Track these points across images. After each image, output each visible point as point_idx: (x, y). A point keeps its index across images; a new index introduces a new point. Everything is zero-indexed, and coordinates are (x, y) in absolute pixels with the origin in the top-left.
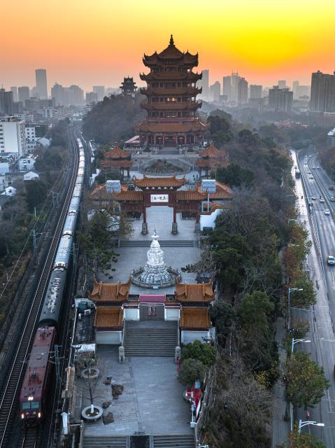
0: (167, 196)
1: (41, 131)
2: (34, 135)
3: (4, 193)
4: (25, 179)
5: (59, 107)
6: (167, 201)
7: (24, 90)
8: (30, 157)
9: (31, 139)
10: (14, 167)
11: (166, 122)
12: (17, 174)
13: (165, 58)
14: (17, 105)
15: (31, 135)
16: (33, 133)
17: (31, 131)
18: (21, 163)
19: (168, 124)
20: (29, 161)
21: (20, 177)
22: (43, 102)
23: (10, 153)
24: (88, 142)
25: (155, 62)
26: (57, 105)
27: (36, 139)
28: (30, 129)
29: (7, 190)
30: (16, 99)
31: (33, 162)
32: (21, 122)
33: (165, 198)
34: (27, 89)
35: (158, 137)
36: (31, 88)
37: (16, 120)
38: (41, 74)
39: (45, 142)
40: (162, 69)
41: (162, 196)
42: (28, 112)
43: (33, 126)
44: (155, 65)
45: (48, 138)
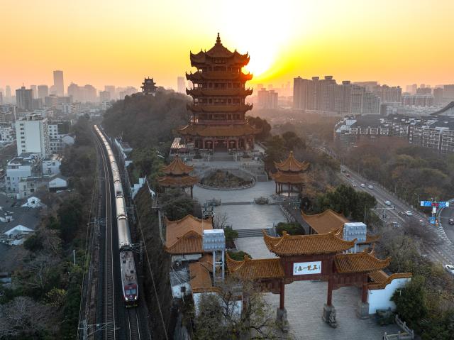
0: (319, 264)
1: (63, 129)
2: (57, 132)
3: (25, 205)
4: (51, 186)
5: (76, 103)
6: (318, 271)
7: (43, 88)
8: (54, 159)
9: (53, 136)
10: (37, 170)
11: (215, 125)
12: (40, 180)
13: (214, 56)
14: (37, 101)
15: (53, 132)
16: (55, 131)
17: (54, 128)
18: (45, 165)
19: (217, 127)
20: (54, 164)
21: (44, 183)
22: (62, 99)
23: (32, 153)
24: (113, 140)
25: (203, 60)
26: (74, 101)
27: (58, 136)
28: (53, 126)
29: (30, 200)
30: (36, 96)
31: (58, 164)
32: (44, 121)
33: (315, 267)
34: (45, 87)
35: (207, 141)
36: (49, 87)
37: (39, 118)
38: (58, 75)
39: (69, 140)
40: (210, 68)
41: (312, 264)
42: (47, 108)
43: (55, 123)
44: (203, 64)
45: (72, 136)
